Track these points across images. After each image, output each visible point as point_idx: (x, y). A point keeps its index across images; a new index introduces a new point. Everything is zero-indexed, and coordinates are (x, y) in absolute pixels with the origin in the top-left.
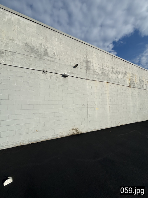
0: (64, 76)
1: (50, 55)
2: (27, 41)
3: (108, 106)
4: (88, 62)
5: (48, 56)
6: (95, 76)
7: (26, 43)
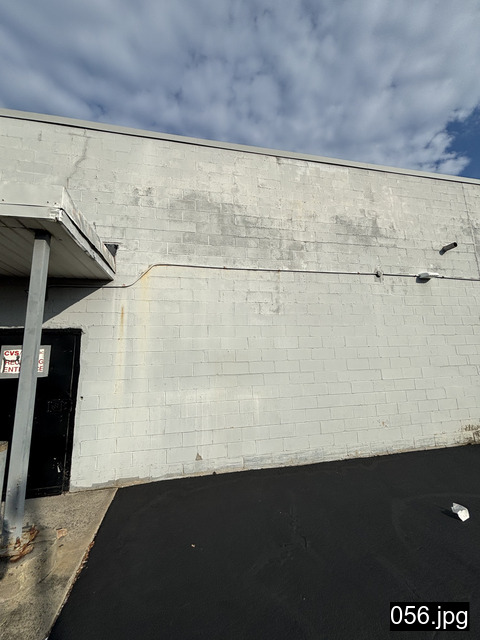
0: (422, 280)
2: (339, 212)
4: (474, 230)
5: (381, 236)
7: (337, 217)
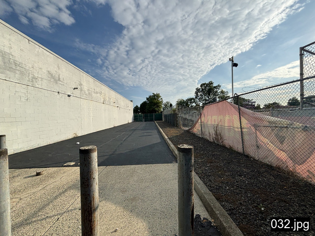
0: (69, 96)
1: (61, 80)
2: (49, 70)
3: (92, 117)
4: (81, 85)
6: (85, 96)
